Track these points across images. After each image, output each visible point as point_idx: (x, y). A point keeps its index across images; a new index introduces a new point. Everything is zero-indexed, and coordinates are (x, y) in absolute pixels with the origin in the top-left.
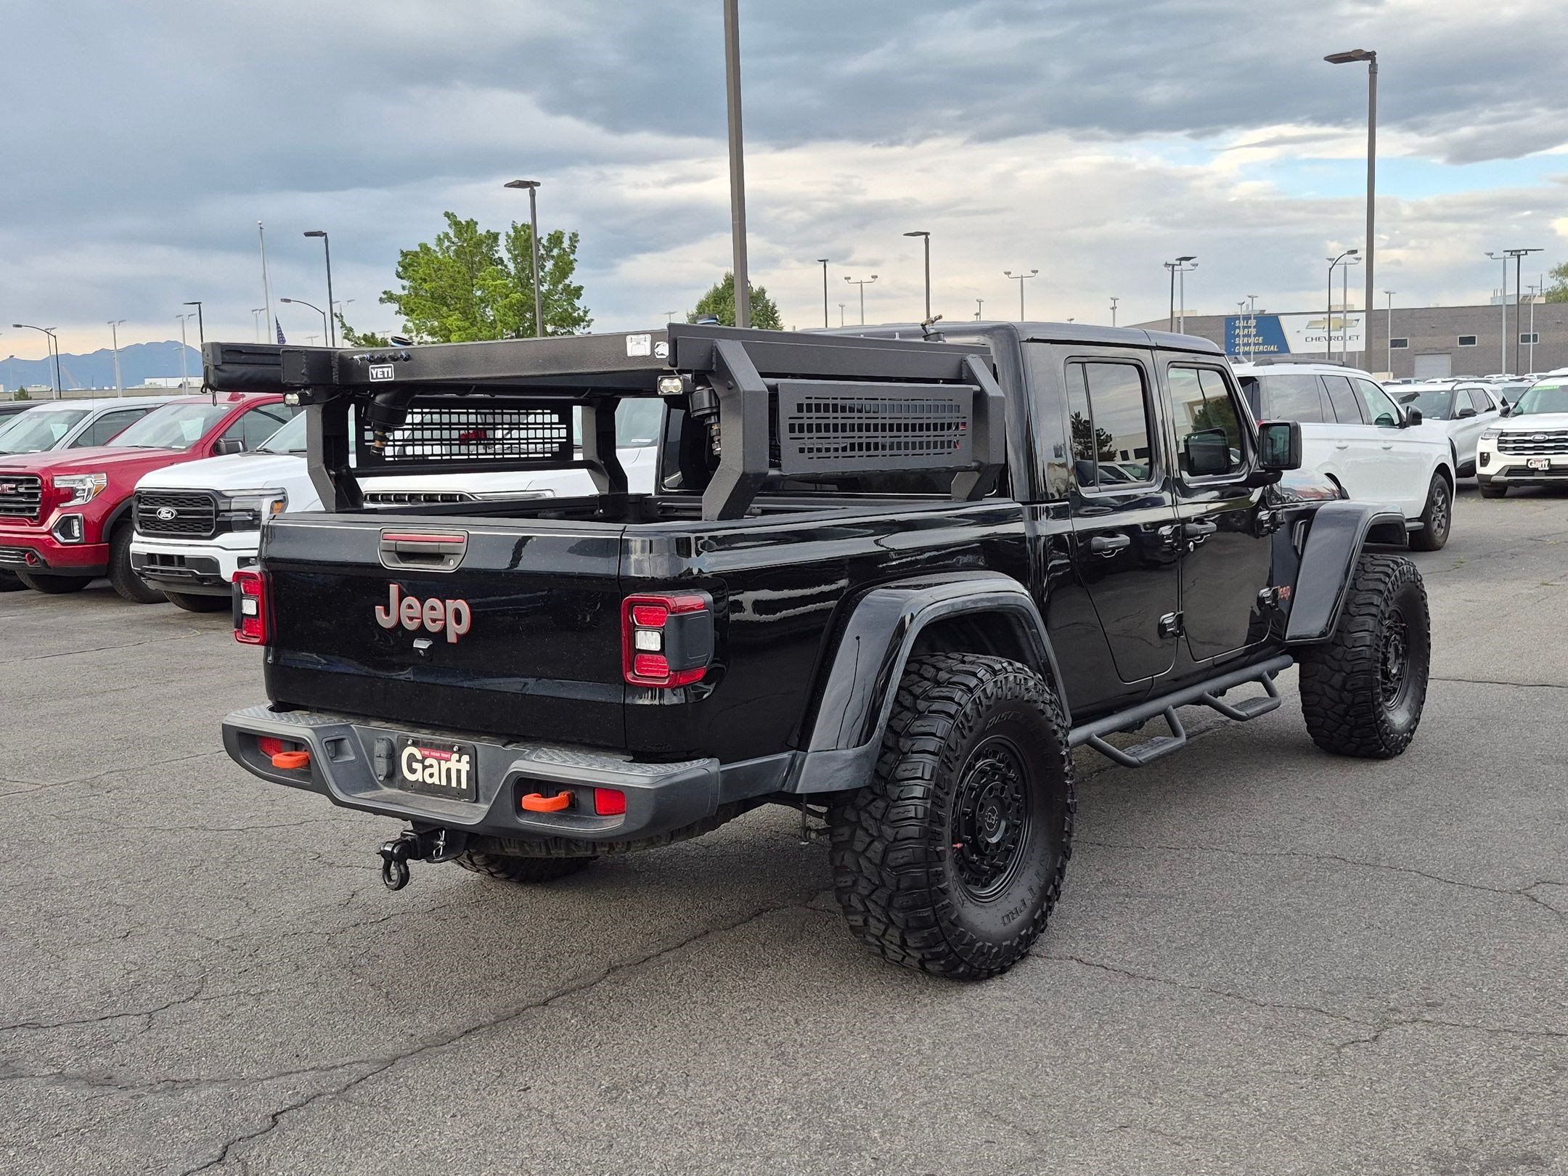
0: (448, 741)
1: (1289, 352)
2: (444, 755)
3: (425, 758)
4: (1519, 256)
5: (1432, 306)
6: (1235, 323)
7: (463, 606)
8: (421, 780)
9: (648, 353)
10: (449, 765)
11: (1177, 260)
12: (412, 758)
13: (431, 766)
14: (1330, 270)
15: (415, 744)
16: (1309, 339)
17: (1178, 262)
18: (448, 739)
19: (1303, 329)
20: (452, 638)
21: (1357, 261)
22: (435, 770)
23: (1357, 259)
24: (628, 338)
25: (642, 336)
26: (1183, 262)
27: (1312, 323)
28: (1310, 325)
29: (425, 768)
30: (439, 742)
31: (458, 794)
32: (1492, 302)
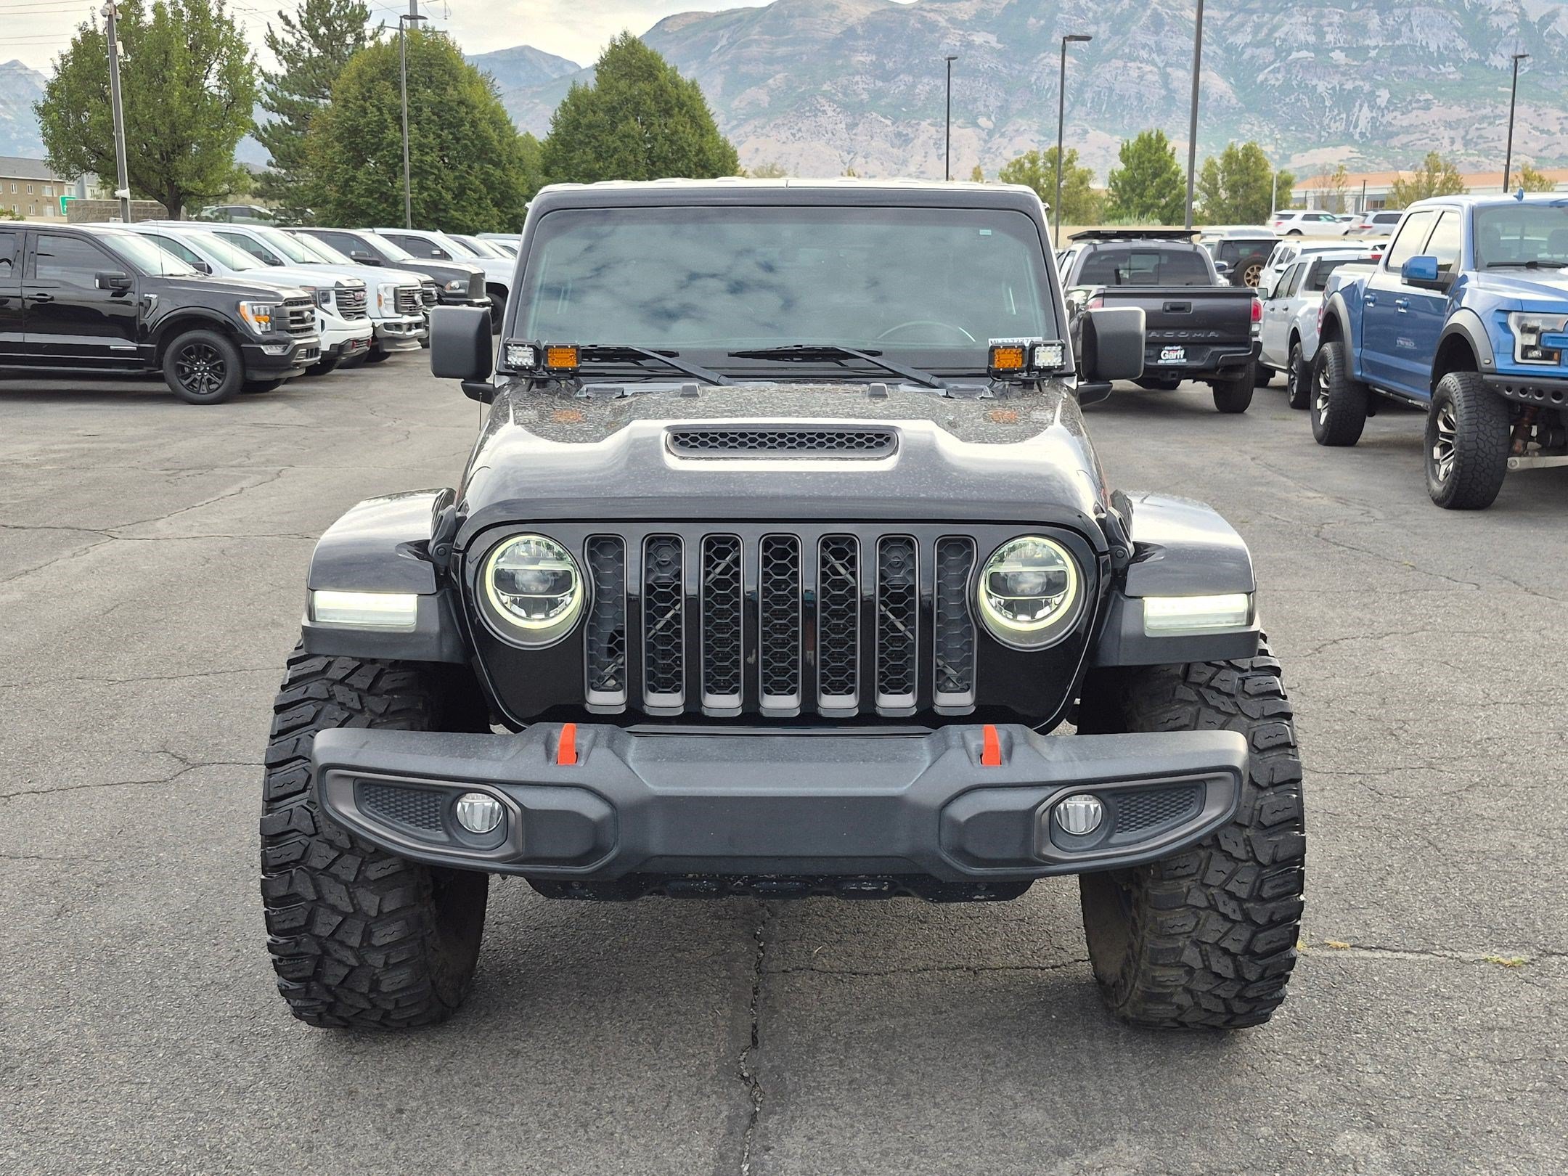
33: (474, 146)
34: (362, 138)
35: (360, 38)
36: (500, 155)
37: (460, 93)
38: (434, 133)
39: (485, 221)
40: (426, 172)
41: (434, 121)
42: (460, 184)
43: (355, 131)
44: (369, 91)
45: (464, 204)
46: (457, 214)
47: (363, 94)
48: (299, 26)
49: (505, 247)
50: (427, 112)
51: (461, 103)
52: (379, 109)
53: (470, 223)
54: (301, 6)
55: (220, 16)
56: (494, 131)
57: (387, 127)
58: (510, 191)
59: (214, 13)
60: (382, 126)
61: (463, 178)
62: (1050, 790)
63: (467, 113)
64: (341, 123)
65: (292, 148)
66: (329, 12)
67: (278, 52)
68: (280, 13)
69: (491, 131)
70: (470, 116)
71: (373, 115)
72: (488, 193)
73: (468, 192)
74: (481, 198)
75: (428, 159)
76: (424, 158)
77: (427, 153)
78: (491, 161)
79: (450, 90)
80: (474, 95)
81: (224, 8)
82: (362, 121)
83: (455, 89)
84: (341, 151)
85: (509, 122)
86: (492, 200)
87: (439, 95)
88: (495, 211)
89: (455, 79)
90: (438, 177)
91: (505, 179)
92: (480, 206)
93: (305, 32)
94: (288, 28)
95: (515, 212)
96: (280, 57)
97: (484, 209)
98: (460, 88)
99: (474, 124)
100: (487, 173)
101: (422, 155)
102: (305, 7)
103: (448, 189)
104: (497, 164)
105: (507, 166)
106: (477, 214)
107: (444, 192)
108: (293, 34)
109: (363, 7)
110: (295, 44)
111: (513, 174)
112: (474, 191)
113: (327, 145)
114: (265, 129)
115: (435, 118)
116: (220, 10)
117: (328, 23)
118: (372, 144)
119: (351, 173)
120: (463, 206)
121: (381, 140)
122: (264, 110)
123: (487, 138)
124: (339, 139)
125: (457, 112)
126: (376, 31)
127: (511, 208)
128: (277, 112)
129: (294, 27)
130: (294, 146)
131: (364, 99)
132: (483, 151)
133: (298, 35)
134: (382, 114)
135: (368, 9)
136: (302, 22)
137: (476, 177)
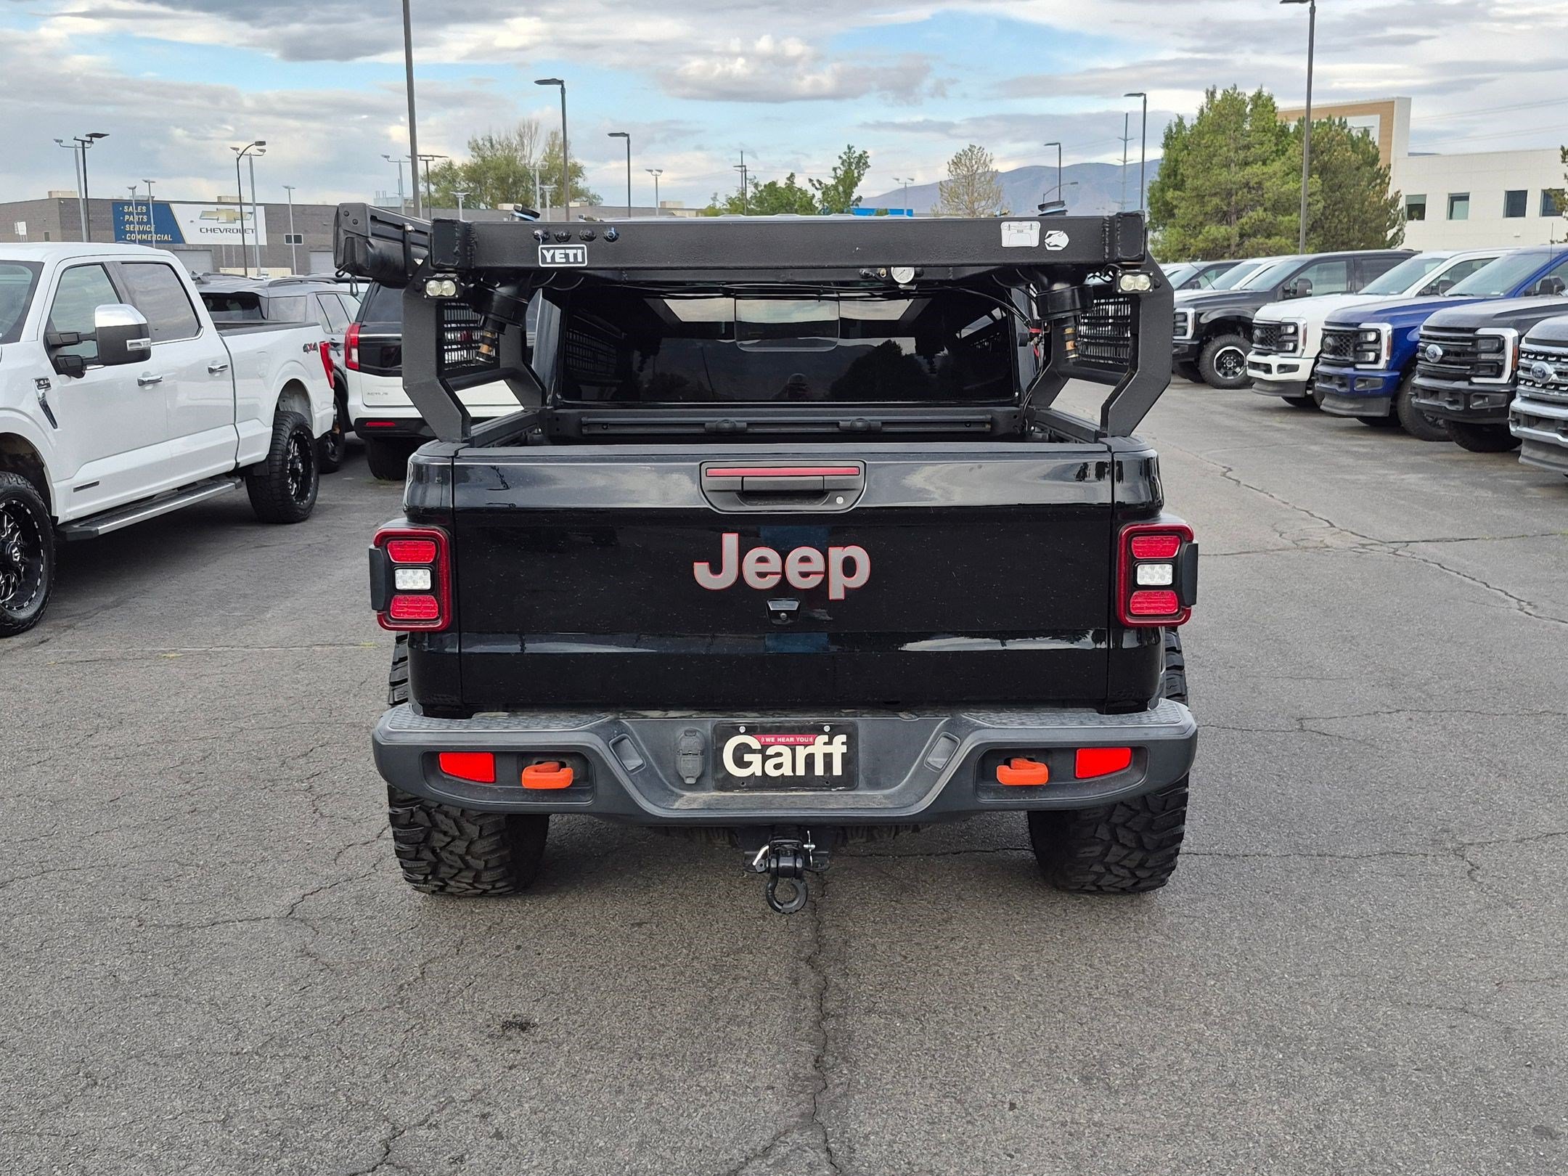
0: (809, 722)
1: (184, 242)
2: (802, 739)
3: (765, 747)
4: (427, 161)
5: (320, 203)
6: (123, 209)
7: (860, 555)
8: (759, 773)
9: (1035, 243)
10: (810, 750)
11: (87, 136)
12: (742, 750)
13: (779, 755)
14: (238, 159)
15: (750, 731)
16: (204, 230)
17: (88, 139)
18: (811, 719)
19: (196, 219)
20: (836, 593)
21: (261, 153)
22: (786, 759)
23: (261, 150)
24: (1004, 225)
25: (1028, 223)
26: (94, 139)
27: (204, 213)
28: (204, 215)
29: (765, 758)
30: (793, 724)
31: (829, 782)
32: (375, 203)
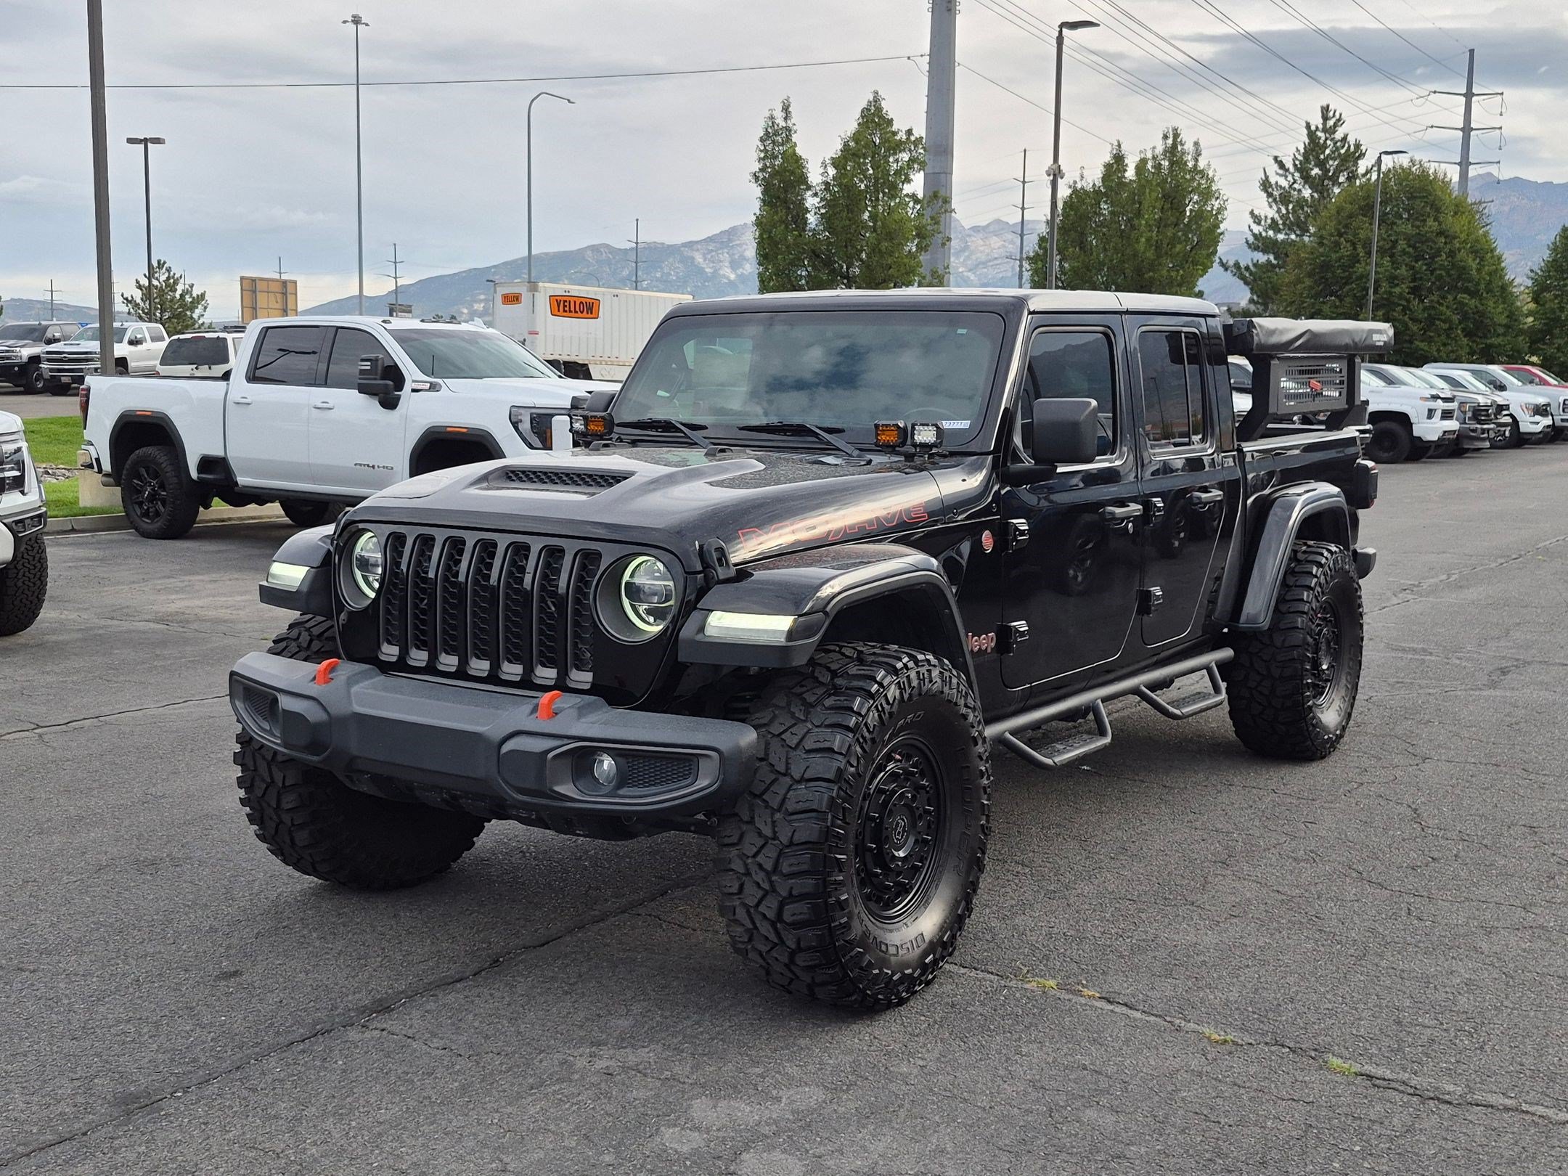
33: (1450, 276)
34: (1333, 273)
35: (1352, 177)
36: (1478, 284)
37: (1440, 225)
38: (1406, 265)
39: (1452, 351)
40: (1394, 303)
41: (1408, 253)
42: (1429, 315)
43: (1325, 266)
44: (1346, 226)
45: (1432, 334)
46: (1423, 345)
47: (1338, 231)
48: (1292, 170)
49: (1441, 377)
50: (1402, 244)
51: (1441, 233)
52: (1354, 244)
53: (1435, 353)
54: (1298, 150)
55: (1195, 166)
56: (1474, 260)
57: (1358, 261)
58: (1486, 321)
59: (1190, 164)
60: (1355, 259)
61: (1434, 308)
62: (566, 741)
63: (1446, 243)
64: (1313, 259)
65: (1269, 285)
66: (1324, 152)
67: (1270, 195)
68: (1276, 158)
69: (1470, 260)
70: (1448, 246)
71: (1346, 250)
72: (1460, 323)
73: (1437, 322)
74: (1451, 328)
75: (1397, 290)
76: (1393, 290)
77: (1397, 285)
78: (1466, 291)
79: (1430, 222)
80: (1456, 225)
81: (1200, 159)
82: (1334, 256)
83: (1436, 219)
84: (1310, 286)
85: (1492, 251)
86: (1463, 330)
87: (1418, 227)
88: (1465, 341)
89: (1438, 210)
90: (1405, 309)
91: (1481, 308)
92: (1448, 337)
93: (1297, 175)
94: (1281, 172)
95: (1488, 341)
96: (1270, 200)
97: (1453, 339)
98: (1441, 219)
99: (1452, 254)
100: (1461, 303)
101: (1391, 287)
102: (1302, 151)
103: (1414, 320)
104: (1474, 294)
105: (1484, 295)
106: (1444, 345)
107: (1410, 323)
108: (1286, 177)
109: (1358, 146)
110: (1287, 186)
111: (1491, 303)
112: (1444, 321)
113: (1299, 281)
114: (1247, 268)
115: (1411, 250)
116: (1197, 160)
117: (1322, 164)
118: (1342, 278)
119: (1317, 307)
120: (1431, 337)
121: (1351, 274)
122: (1249, 251)
123: (1464, 268)
124: (1310, 275)
125: (1435, 243)
126: (1370, 167)
127: (1485, 337)
128: (1262, 251)
129: (1287, 170)
130: (1271, 283)
131: (1340, 235)
132: (1458, 280)
133: (1290, 178)
134: (1355, 249)
135: (1364, 148)
136: (1295, 165)
137: (1448, 307)
